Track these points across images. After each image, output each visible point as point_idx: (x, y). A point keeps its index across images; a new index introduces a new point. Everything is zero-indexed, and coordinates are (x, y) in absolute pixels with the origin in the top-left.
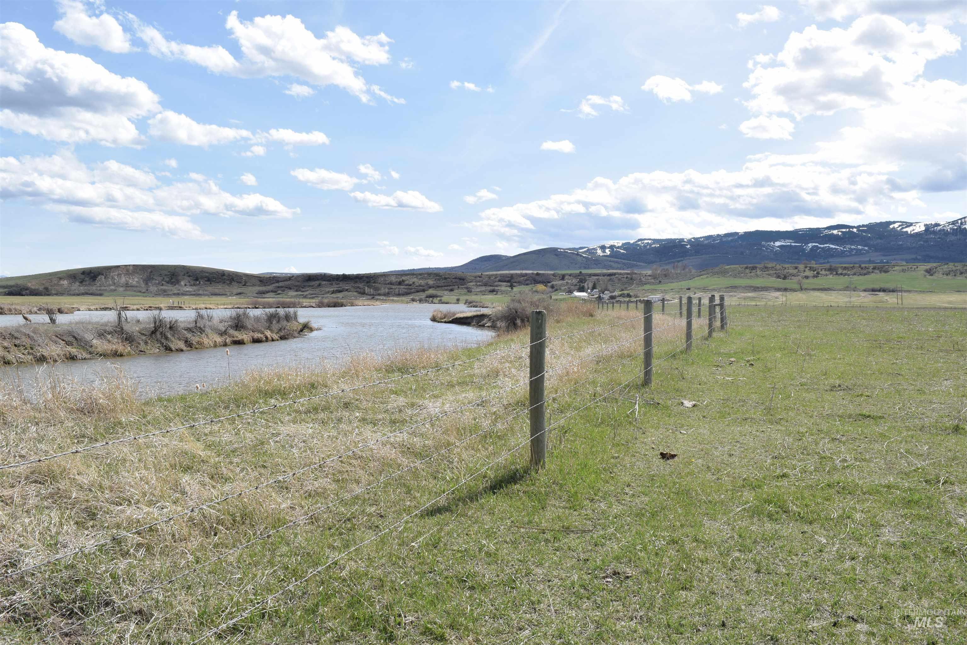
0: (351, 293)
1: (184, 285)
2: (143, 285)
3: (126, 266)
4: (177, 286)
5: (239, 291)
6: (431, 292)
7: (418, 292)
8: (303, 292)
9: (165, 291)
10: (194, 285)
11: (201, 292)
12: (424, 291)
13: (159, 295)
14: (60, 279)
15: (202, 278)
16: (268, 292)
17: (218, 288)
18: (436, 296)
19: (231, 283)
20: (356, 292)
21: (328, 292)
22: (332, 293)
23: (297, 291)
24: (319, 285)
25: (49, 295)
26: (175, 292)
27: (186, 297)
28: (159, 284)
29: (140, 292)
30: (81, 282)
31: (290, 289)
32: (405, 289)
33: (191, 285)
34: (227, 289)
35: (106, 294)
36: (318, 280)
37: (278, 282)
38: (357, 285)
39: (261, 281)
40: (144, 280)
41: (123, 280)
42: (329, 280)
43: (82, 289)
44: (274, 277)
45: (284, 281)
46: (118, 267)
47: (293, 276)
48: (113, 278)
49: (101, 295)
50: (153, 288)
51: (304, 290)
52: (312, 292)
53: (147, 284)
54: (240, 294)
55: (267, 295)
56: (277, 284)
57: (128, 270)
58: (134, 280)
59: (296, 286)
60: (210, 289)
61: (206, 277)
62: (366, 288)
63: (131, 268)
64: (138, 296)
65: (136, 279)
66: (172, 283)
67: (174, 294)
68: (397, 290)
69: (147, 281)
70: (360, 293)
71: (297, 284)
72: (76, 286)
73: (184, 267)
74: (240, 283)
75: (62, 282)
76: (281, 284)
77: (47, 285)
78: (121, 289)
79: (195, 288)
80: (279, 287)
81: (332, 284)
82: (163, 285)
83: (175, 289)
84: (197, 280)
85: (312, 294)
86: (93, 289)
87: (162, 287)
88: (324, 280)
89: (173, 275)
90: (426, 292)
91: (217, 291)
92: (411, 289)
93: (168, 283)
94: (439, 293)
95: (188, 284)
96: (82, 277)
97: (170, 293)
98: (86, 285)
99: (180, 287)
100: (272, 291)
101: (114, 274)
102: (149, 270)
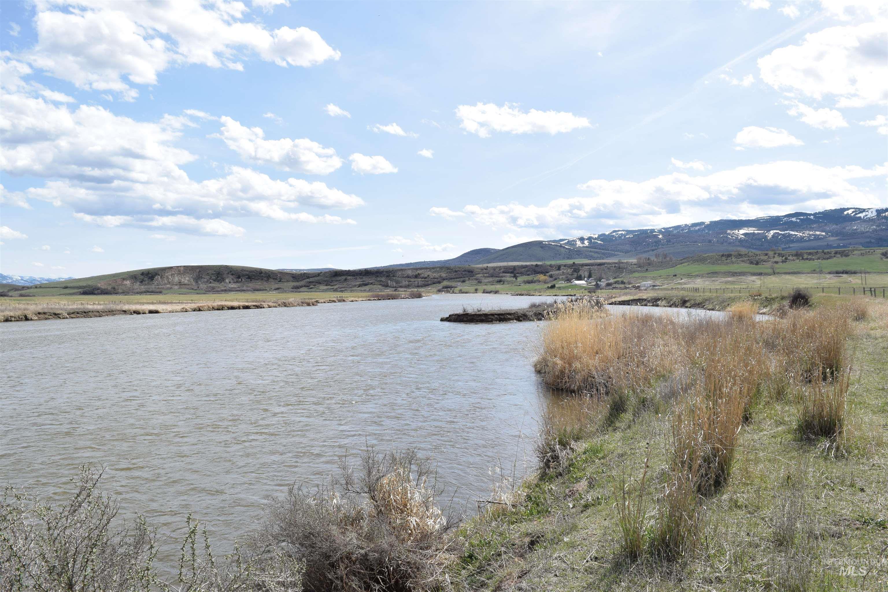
0: (375, 286)
1: (229, 282)
2: (194, 284)
3: (178, 267)
4: (223, 283)
5: (277, 286)
6: (445, 283)
7: (434, 283)
8: (332, 286)
9: (213, 288)
10: (237, 282)
11: (245, 288)
12: (439, 282)
13: (210, 291)
14: (124, 279)
15: (244, 275)
16: (301, 287)
17: (258, 284)
18: (451, 287)
19: (268, 280)
20: (380, 285)
21: (355, 286)
22: (359, 287)
23: (326, 285)
24: (346, 280)
25: (116, 293)
26: (223, 288)
27: (233, 293)
28: (207, 282)
29: (193, 289)
30: (141, 282)
31: (320, 283)
32: (423, 281)
33: (234, 282)
34: (266, 285)
35: (164, 291)
36: (343, 275)
37: (308, 278)
38: (379, 279)
39: (293, 277)
40: (194, 279)
41: (176, 279)
42: (353, 275)
43: (143, 288)
44: (305, 274)
45: (314, 277)
46: (171, 268)
47: (321, 273)
48: (167, 278)
49: (161, 292)
50: (203, 286)
51: (332, 284)
52: (341, 286)
53: (197, 282)
54: (278, 289)
55: (302, 289)
56: (308, 280)
57: (179, 271)
58: (186, 279)
59: (325, 281)
60: (252, 285)
61: (247, 275)
62: (389, 281)
63: (182, 269)
64: (191, 292)
65: (187, 278)
66: (218, 281)
67: (222, 291)
68: (416, 282)
69: (197, 279)
70: (383, 286)
71: (326, 279)
72: (137, 286)
73: (227, 267)
74: (276, 279)
75: (125, 282)
76: (311, 280)
77: (114, 285)
78: (176, 287)
79: (238, 284)
80: (310, 282)
81: (356, 279)
82: (210, 283)
83: (221, 286)
84: (239, 277)
85: (342, 288)
86: (153, 287)
87: (210, 285)
88: (350, 276)
89: (219, 274)
90: (442, 284)
91: (258, 287)
92: (428, 281)
93: (215, 281)
94: (453, 284)
95: (232, 281)
96: (142, 277)
97: (219, 289)
98: (146, 285)
99: (225, 285)
100: (305, 286)
101: (168, 274)
102: (198, 270)
